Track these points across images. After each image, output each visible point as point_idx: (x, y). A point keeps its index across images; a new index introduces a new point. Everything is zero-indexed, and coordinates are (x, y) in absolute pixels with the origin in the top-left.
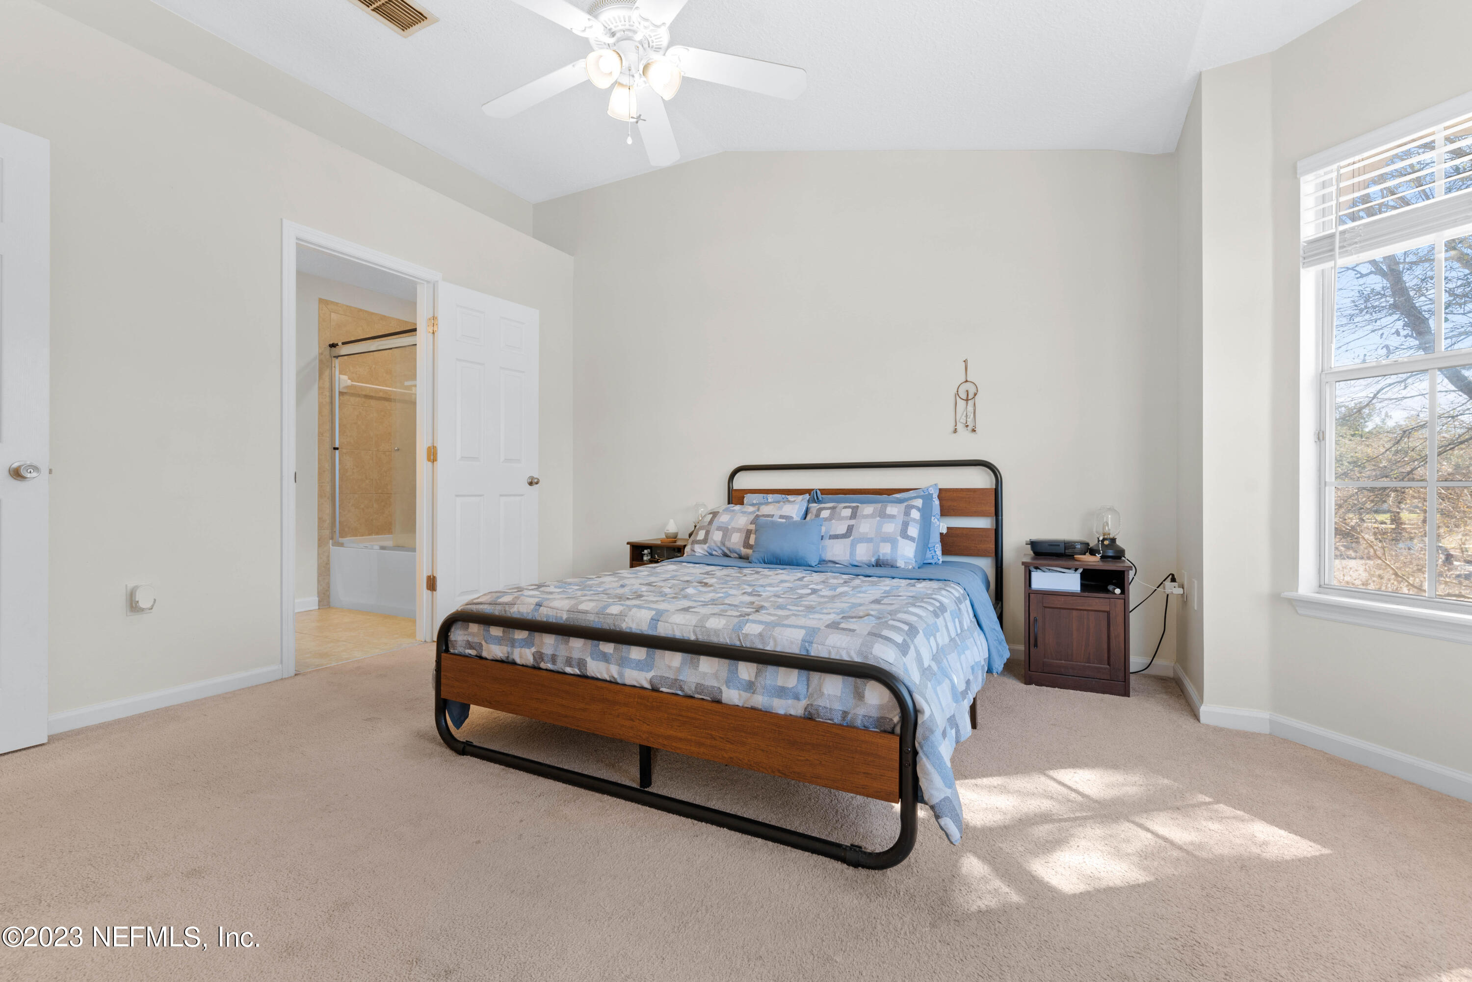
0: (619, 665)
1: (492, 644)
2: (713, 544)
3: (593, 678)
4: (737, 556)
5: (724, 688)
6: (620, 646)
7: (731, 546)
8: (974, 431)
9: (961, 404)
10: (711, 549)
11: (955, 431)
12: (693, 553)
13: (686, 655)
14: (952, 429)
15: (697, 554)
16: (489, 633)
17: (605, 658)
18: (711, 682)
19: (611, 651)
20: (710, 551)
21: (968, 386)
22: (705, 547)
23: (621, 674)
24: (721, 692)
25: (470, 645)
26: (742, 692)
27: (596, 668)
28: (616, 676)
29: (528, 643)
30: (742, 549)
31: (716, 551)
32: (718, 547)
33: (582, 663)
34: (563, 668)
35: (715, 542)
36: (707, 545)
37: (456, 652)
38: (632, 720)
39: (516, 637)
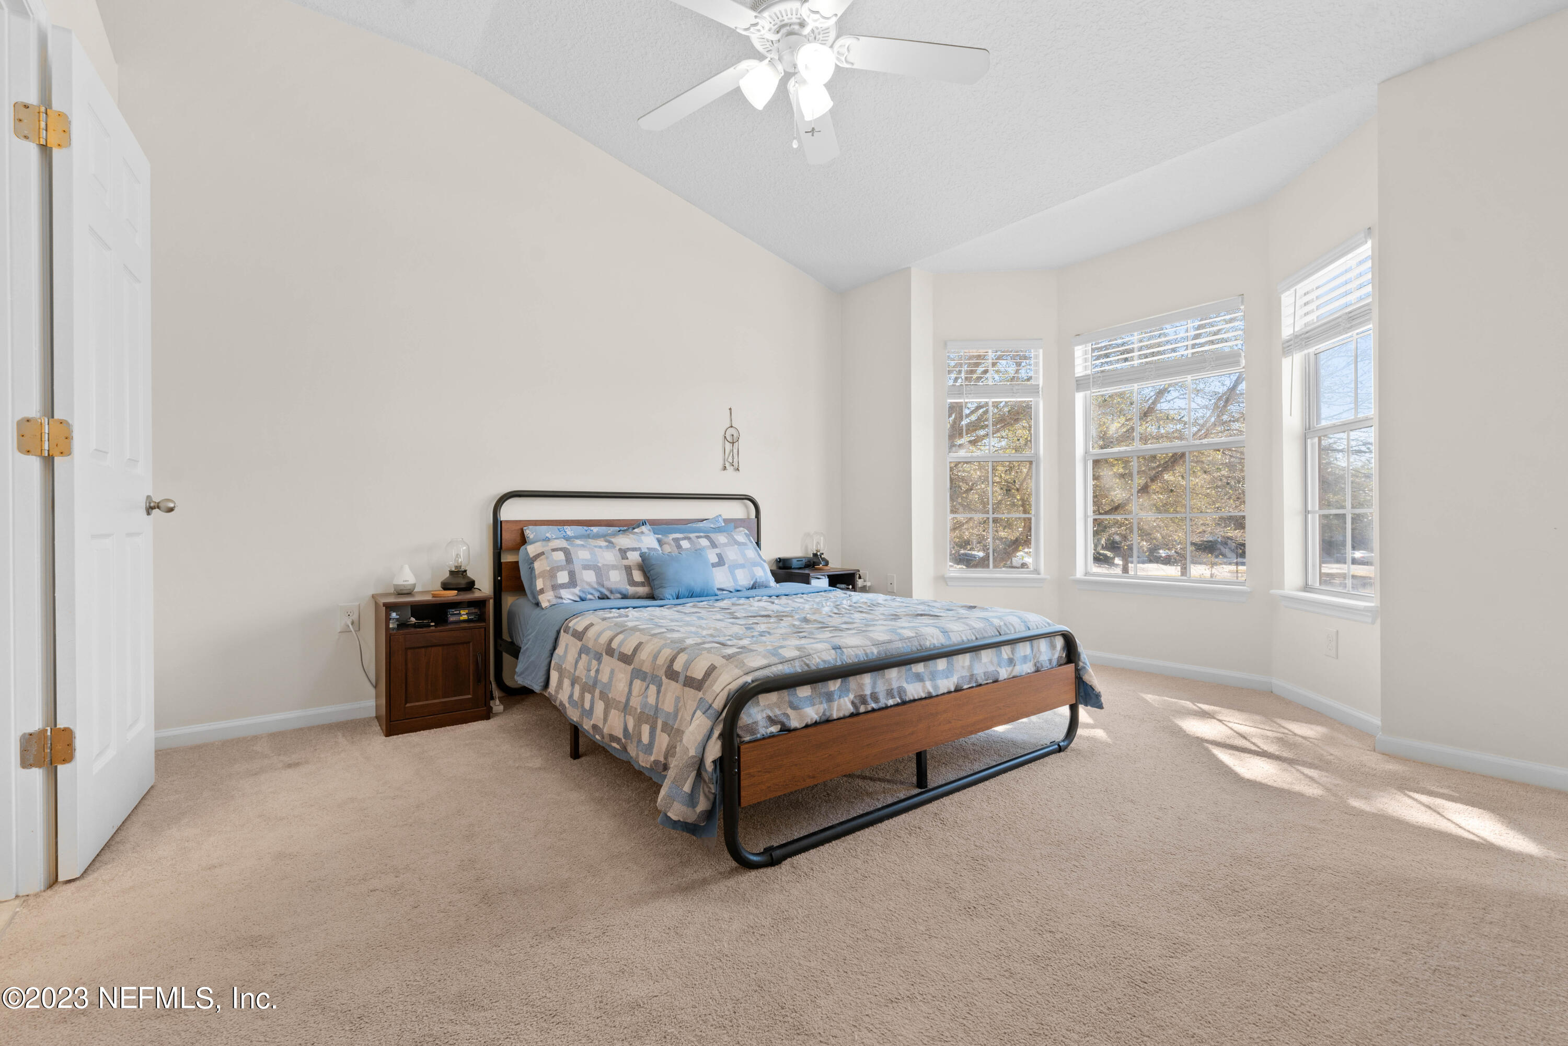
0: (931, 680)
1: (805, 707)
2: (587, 587)
3: (915, 700)
4: (619, 596)
5: (999, 669)
6: (927, 663)
7: (613, 586)
8: (738, 469)
9: (728, 446)
10: (584, 592)
11: (725, 468)
12: (560, 601)
13: (971, 654)
14: (721, 466)
15: (565, 601)
16: (798, 697)
17: (919, 678)
18: (991, 668)
19: (923, 670)
20: (583, 595)
21: (731, 431)
22: (577, 590)
23: (936, 687)
24: (998, 673)
25: (772, 721)
26: (1007, 668)
27: (914, 690)
28: (931, 690)
29: (844, 691)
30: (628, 587)
31: (592, 594)
32: (595, 589)
33: (901, 691)
34: (886, 702)
35: (589, 584)
36: (578, 588)
37: (759, 736)
38: (950, 722)
39: (832, 689)
